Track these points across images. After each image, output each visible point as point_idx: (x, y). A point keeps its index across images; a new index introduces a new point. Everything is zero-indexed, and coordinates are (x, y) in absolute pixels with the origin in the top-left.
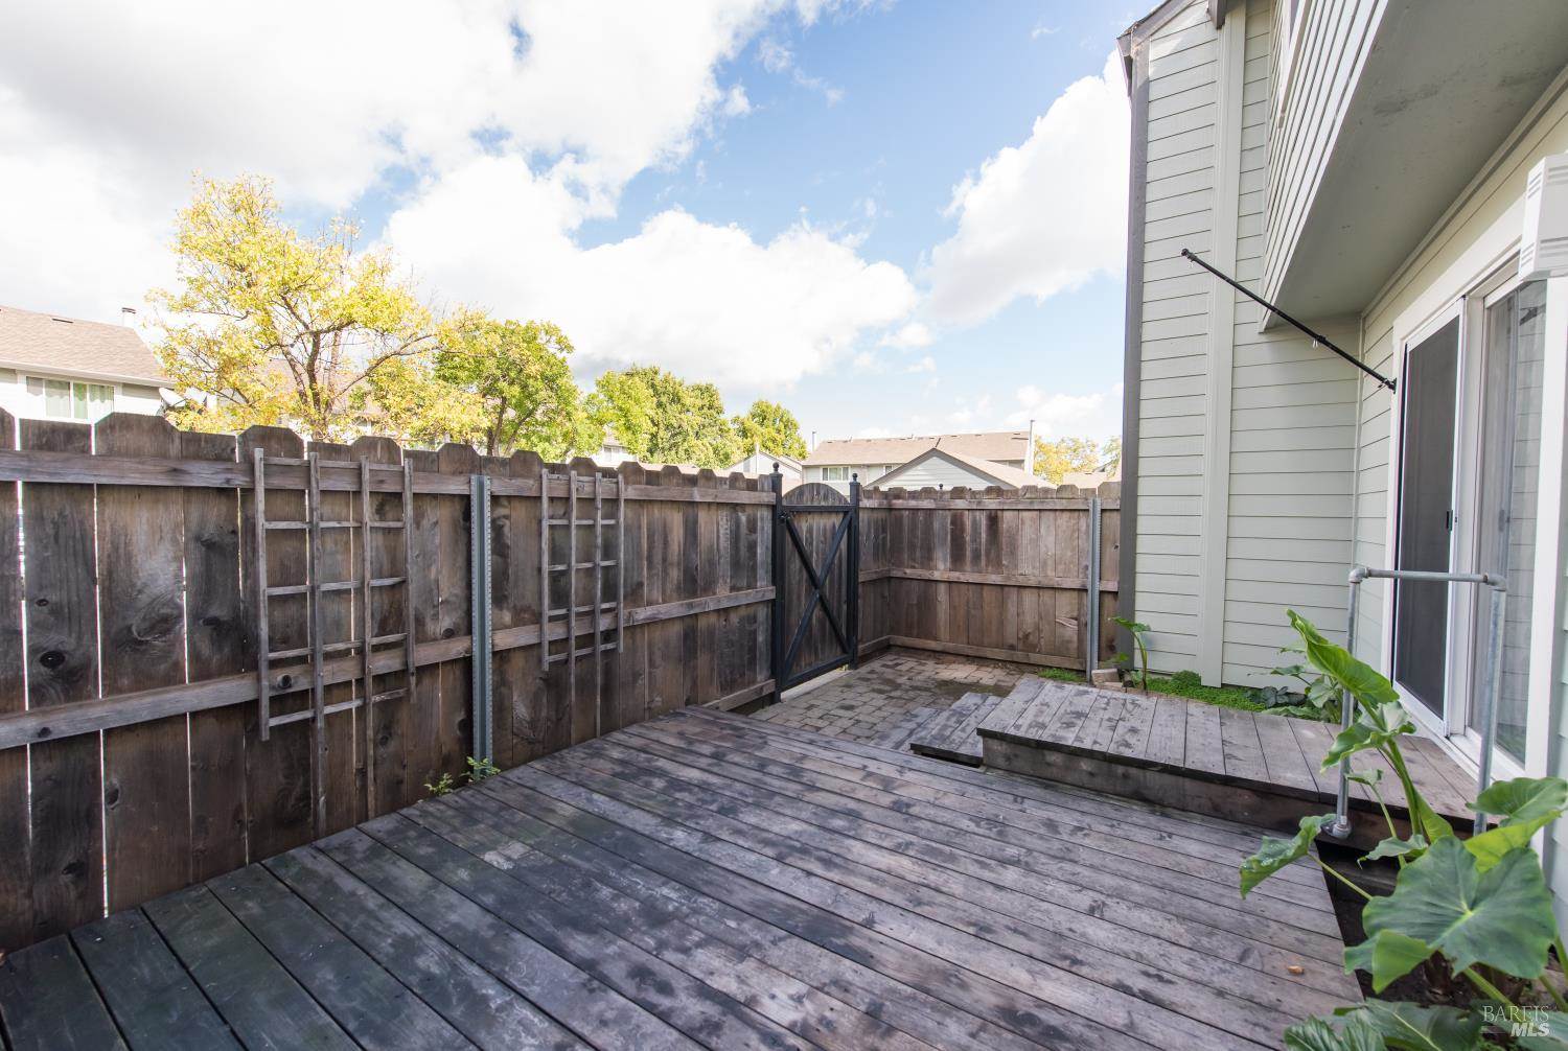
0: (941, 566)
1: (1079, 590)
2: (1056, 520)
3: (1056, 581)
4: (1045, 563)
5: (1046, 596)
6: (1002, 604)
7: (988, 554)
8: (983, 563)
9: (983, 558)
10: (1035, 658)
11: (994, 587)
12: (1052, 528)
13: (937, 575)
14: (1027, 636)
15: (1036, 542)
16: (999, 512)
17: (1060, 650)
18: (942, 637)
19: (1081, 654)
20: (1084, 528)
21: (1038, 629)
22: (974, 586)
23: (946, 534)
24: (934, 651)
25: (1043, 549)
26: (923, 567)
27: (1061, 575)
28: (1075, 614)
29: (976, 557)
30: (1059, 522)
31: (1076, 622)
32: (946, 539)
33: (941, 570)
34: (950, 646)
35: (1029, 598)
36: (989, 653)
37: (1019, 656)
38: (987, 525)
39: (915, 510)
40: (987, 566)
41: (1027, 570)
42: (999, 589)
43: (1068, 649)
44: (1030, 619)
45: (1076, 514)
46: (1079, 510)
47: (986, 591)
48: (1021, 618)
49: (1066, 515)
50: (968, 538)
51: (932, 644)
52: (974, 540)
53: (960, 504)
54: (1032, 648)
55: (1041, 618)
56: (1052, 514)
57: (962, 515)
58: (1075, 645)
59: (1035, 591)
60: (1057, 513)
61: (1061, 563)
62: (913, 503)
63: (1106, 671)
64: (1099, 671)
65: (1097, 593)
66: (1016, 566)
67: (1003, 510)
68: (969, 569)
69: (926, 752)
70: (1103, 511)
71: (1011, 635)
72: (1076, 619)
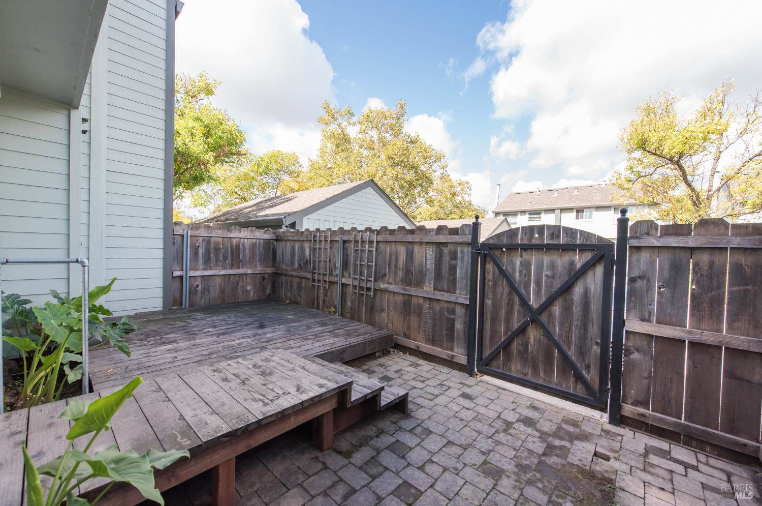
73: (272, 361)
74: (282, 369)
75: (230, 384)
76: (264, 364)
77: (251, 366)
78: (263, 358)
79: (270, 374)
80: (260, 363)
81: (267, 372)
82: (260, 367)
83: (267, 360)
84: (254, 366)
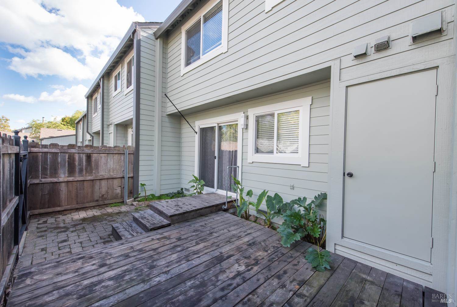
0: (62, 176)
1: (121, 178)
2: (113, 157)
3: (115, 176)
4: (110, 171)
5: (110, 181)
6: (93, 186)
7: (86, 169)
8: (84, 173)
9: (84, 171)
10: (106, 202)
11: (89, 181)
12: (112, 159)
13: (61, 180)
14: (103, 196)
15: (106, 164)
16: (91, 154)
17: (116, 197)
18: (63, 205)
19: (122, 197)
20: (122, 159)
21: (107, 192)
22: (80, 182)
23: (65, 163)
24: (59, 211)
25: (109, 166)
26: (51, 176)
27: (115, 174)
28: (120, 185)
29: (81, 171)
30: (114, 157)
31: (120, 188)
32: (65, 165)
33: (63, 176)
34: (69, 207)
35: (104, 183)
36: (87, 205)
37: (101, 203)
38: (86, 159)
39: (46, 153)
40: (86, 174)
41: (103, 173)
42: (91, 182)
43: (118, 196)
44: (104, 190)
45: (120, 155)
46: (121, 154)
47: (85, 183)
48: (101, 190)
49: (117, 155)
50: (77, 164)
51: (59, 209)
52: (79, 165)
53: (73, 151)
54: (105, 199)
55: (108, 188)
56: (112, 155)
57: (74, 155)
58: (120, 194)
59: (107, 180)
60: (114, 154)
61: (115, 170)
62: (45, 150)
63: (131, 200)
64: (129, 200)
65: (127, 178)
66: (98, 172)
67: (92, 153)
68: (77, 175)
69: (155, 229)
70: (129, 154)
71: (97, 196)
72: (120, 187)
73: (175, 210)
74: (171, 207)
75: (188, 203)
76: (178, 209)
77: (183, 208)
78: (179, 211)
79: (176, 205)
80: (179, 209)
81: (177, 206)
82: (180, 207)
83: (177, 210)
84: (182, 208)
